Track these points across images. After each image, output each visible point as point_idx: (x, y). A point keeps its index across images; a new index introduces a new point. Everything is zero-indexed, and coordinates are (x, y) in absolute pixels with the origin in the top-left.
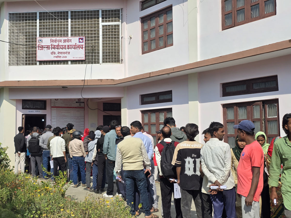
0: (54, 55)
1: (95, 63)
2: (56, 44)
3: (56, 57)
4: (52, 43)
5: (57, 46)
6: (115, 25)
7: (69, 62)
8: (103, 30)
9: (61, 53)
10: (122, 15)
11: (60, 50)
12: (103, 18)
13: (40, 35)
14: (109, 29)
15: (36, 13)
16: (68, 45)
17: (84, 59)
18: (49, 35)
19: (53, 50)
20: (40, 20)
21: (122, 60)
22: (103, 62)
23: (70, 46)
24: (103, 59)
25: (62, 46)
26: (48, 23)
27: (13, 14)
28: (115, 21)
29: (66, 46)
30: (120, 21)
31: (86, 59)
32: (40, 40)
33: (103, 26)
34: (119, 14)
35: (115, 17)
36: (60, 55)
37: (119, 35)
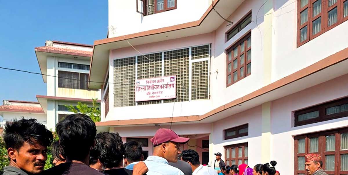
0: (149, 95)
1: (185, 100)
2: (151, 84)
3: (151, 97)
4: (148, 84)
5: (152, 86)
6: (204, 62)
7: (162, 101)
8: (193, 67)
9: (155, 93)
10: (210, 50)
11: (155, 90)
12: (192, 55)
13: (138, 78)
14: (198, 66)
15: (135, 57)
16: (161, 85)
17: (174, 97)
18: (146, 77)
19: (149, 91)
20: (138, 63)
21: (210, 96)
22: (192, 99)
23: (163, 86)
24: (192, 96)
25: (156, 86)
26: (145, 65)
27: (117, 60)
28: (204, 57)
29: (160, 86)
30: (209, 56)
31: (176, 97)
32: (138, 82)
33: (193, 63)
34: (208, 50)
35: (204, 53)
36: (154, 95)
37: (207, 71)
